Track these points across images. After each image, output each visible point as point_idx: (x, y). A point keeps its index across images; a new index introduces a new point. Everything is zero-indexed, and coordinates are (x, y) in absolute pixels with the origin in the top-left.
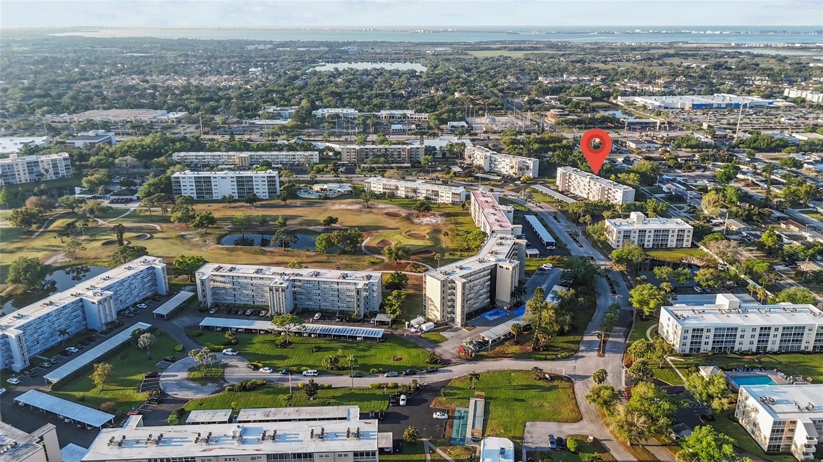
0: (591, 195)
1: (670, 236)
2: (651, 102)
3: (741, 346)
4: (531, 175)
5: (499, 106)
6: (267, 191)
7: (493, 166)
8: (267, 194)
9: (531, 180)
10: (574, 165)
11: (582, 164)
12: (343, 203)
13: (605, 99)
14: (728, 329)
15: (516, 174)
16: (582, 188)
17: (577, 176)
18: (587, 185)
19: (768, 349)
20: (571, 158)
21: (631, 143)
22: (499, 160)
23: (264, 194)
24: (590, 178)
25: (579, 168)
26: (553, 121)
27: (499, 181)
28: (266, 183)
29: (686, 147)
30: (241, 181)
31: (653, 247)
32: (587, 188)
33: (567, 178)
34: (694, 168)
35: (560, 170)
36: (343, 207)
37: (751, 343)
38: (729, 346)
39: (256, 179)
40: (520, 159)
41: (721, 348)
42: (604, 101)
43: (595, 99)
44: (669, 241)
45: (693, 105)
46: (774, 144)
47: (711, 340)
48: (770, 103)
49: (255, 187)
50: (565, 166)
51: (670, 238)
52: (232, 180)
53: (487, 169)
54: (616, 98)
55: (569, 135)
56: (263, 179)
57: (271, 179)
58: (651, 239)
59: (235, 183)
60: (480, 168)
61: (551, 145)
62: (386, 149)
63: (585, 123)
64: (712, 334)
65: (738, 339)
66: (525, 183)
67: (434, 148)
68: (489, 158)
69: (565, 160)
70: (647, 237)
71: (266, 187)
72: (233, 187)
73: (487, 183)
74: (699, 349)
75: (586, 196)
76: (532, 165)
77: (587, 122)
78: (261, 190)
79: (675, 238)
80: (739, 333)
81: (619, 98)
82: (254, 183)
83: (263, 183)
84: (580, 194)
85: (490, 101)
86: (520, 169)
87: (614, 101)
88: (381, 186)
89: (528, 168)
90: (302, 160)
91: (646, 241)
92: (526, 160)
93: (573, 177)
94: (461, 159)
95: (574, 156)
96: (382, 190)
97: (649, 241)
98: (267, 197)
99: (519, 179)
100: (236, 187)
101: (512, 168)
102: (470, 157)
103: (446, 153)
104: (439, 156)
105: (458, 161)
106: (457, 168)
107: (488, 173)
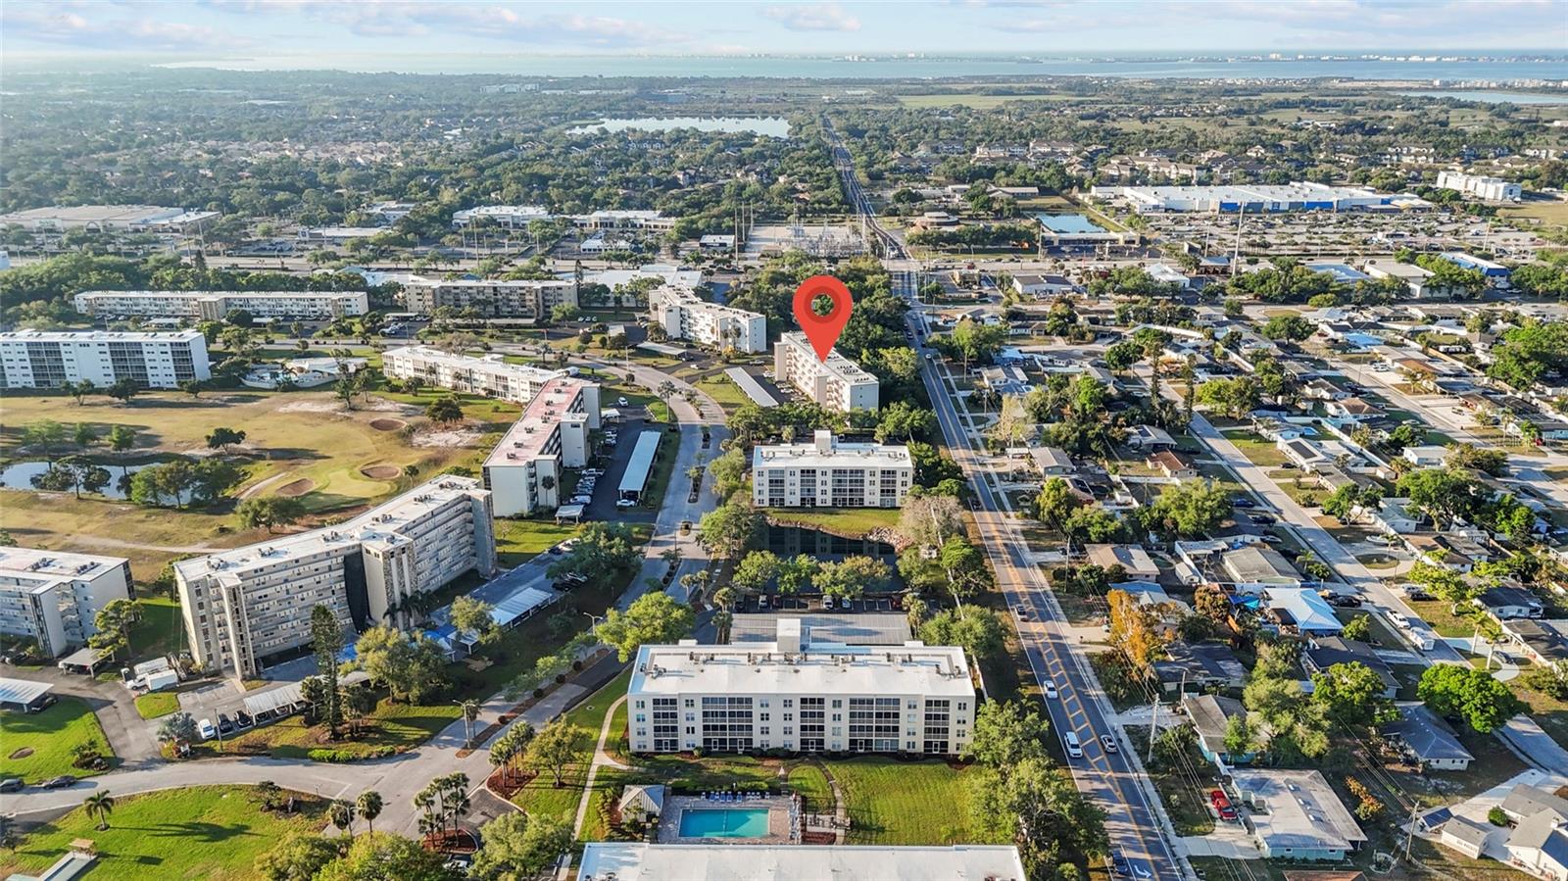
1: (867, 483)
2: (1148, 198)
3: (765, 737)
6: (172, 371)
7: (686, 326)
8: (174, 379)
12: (308, 400)
13: (1063, 191)
14: (731, 700)
15: (717, 343)
19: (828, 746)
21: (1017, 283)
23: (169, 379)
27: (677, 358)
28: (169, 356)
29: (1119, 292)
30: (119, 352)
31: (834, 505)
34: (1089, 336)
36: (306, 407)
37: (788, 731)
38: (740, 736)
39: (150, 349)
40: (730, 314)
41: (723, 741)
42: (1062, 196)
43: (1045, 191)
44: (866, 493)
45: (1222, 205)
46: (1295, 288)
47: (698, 724)
48: (1384, 202)
49: (148, 364)
50: (795, 330)
51: (867, 487)
52: (102, 349)
53: (674, 331)
56: (163, 349)
57: (183, 349)
58: (829, 488)
59: (108, 356)
60: (658, 330)
62: (495, 289)
64: (698, 710)
65: (757, 724)
66: (727, 362)
67: (605, 288)
68: (678, 311)
70: (818, 483)
71: (171, 364)
72: (106, 364)
73: (650, 361)
74: (674, 743)
76: (748, 327)
78: (161, 370)
79: (878, 488)
80: (757, 710)
81: (1094, 190)
82: (146, 357)
83: (164, 356)
86: (726, 334)
87: (1078, 196)
88: (410, 365)
89: (738, 332)
90: (330, 308)
91: (818, 492)
92: (740, 316)
94: (643, 310)
96: (412, 374)
97: (824, 492)
98: (176, 386)
100: (109, 363)
101: (712, 331)
102: (656, 309)
103: (624, 299)
104: (612, 304)
105: (638, 315)
106: (616, 330)
107: (669, 341)
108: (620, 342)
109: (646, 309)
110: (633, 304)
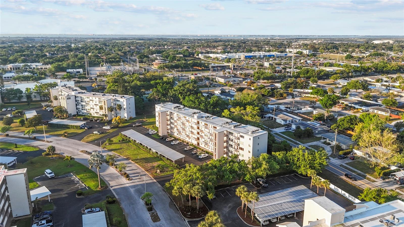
0: (201, 140)
2: (220, 56)
4: (126, 115)
5: (118, 59)
7: (80, 107)
9: (126, 121)
10: (175, 100)
11: (184, 98)
13: (191, 56)
15: (106, 116)
16: (188, 130)
17: (181, 116)
18: (195, 127)
20: (171, 93)
21: (220, 79)
22: (86, 100)
24: (198, 118)
25: (181, 103)
26: (157, 66)
27: (81, 128)
32: (195, 132)
33: (169, 117)
35: (158, 108)
40: (111, 97)
42: (191, 57)
43: (185, 56)
45: (246, 57)
48: (285, 55)
50: (164, 102)
53: (72, 110)
54: (198, 55)
55: (170, 75)
60: (62, 111)
61: (152, 82)
63: (181, 67)
66: (117, 127)
68: (73, 98)
69: (165, 95)
75: (195, 143)
76: (125, 103)
77: (182, 66)
81: (200, 55)
84: (187, 139)
85: (111, 56)
86: (111, 109)
87: (197, 57)
89: (120, 107)
92: (118, 97)
93: (175, 116)
94: (47, 101)
95: (174, 91)
99: (109, 122)
101: (101, 108)
102: (56, 98)
103: (32, 96)
104: (25, 100)
105: (43, 104)
106: (31, 115)
107: (70, 117)
108: (36, 122)
109: (49, 100)
110: (38, 99)
